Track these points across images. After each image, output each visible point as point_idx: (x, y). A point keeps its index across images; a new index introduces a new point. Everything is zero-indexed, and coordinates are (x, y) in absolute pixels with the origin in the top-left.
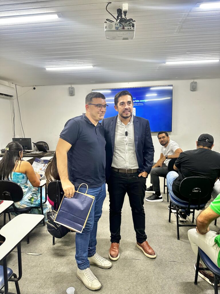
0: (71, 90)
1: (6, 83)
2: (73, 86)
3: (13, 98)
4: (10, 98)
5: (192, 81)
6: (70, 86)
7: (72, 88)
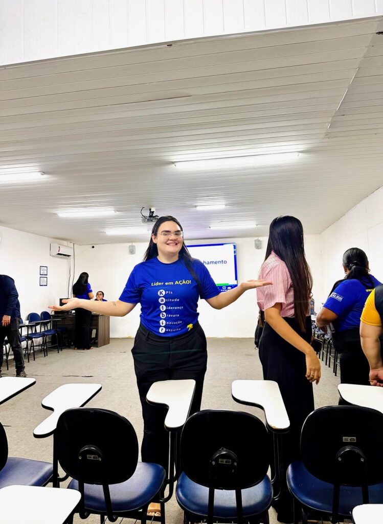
0: (131, 248)
1: (65, 243)
2: (134, 244)
3: (71, 257)
4: (67, 257)
5: (256, 238)
6: (130, 244)
7: (133, 247)
